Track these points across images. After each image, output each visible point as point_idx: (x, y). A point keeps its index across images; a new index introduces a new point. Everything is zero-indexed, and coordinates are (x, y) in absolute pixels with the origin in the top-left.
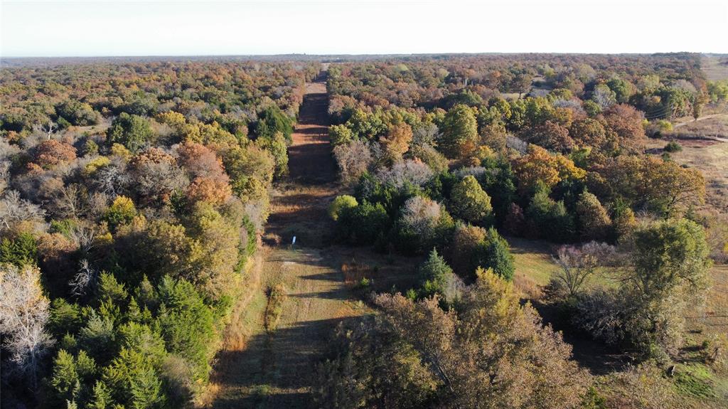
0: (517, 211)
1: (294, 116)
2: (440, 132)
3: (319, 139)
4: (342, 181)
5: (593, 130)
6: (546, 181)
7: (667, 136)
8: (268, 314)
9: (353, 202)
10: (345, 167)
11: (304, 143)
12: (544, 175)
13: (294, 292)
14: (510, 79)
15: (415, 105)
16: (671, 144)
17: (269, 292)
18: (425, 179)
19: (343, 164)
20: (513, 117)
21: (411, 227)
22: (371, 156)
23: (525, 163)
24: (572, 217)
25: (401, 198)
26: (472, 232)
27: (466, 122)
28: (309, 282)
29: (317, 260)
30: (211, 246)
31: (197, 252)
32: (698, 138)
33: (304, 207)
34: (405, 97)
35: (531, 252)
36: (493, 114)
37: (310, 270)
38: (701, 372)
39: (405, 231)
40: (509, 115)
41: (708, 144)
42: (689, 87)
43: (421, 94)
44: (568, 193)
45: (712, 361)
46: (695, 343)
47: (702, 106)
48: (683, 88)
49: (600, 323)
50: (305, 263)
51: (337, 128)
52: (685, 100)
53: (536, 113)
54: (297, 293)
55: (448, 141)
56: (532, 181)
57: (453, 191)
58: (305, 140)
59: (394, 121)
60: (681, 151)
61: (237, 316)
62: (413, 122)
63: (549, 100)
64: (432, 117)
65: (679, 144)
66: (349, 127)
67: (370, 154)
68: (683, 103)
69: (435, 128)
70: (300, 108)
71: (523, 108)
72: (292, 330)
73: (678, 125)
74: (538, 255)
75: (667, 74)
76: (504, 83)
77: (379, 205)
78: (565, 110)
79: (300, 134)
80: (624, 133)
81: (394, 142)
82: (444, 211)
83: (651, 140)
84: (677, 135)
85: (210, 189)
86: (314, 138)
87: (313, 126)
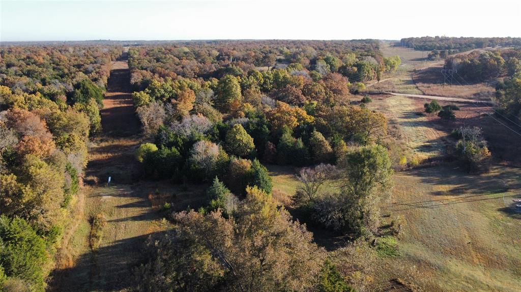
0: (272, 147)
1: (104, 86)
2: (215, 95)
3: (125, 102)
4: (145, 133)
5: (317, 90)
6: (289, 126)
7: (363, 93)
8: (91, 237)
9: (154, 148)
10: (146, 122)
11: (113, 106)
12: (287, 121)
13: (112, 219)
14: (261, 56)
15: (196, 76)
16: (365, 97)
17: (92, 221)
18: (207, 128)
19: (145, 120)
20: (265, 83)
21: (199, 163)
22: (166, 114)
23: (275, 114)
24: (307, 148)
25: (190, 143)
26: (242, 163)
27: (233, 87)
28: (123, 210)
29: (129, 193)
30: (40, 189)
31: (28, 194)
32: (380, 94)
33: (116, 154)
34: (188, 70)
35: (282, 174)
36: (251, 81)
37: (124, 201)
38: (391, 241)
39: (194, 166)
40: (262, 81)
41: (387, 97)
42: (373, 61)
43: (200, 68)
44: (304, 133)
45: (397, 233)
46: (387, 223)
47: (381, 73)
48: (370, 61)
49: (329, 216)
50: (120, 196)
51: (138, 94)
52: (371, 69)
53: (280, 80)
54: (114, 219)
55: (221, 101)
56: (280, 125)
57: (227, 136)
58: (114, 104)
59: (181, 88)
60: (371, 102)
61: (66, 241)
62: (195, 88)
63: (288, 71)
64: (209, 84)
65: (370, 97)
66: (147, 93)
67: (164, 112)
68: (370, 71)
69: (211, 92)
70: (108, 80)
71: (271, 77)
72: (112, 247)
73: (368, 85)
74: (287, 176)
75: (360, 53)
76: (257, 60)
77: (174, 149)
78: (298, 77)
79: (109, 100)
80: (336, 92)
81: (182, 103)
82: (221, 150)
83: (353, 96)
84: (368, 92)
85: (37, 144)
86: (121, 102)
87: (119, 93)
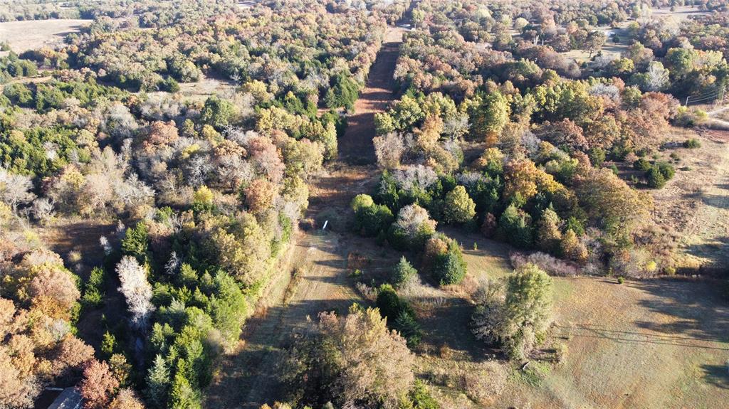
1: (362, 79)
6: (523, 193)
8: (288, 290)
9: (369, 202)
10: (380, 155)
11: (365, 111)
12: (523, 188)
13: (310, 275)
16: (692, 139)
17: (294, 273)
18: (429, 183)
21: (402, 229)
22: (404, 146)
24: (532, 229)
26: (438, 243)
28: (322, 267)
30: (248, 251)
31: (239, 255)
33: (341, 192)
37: (326, 256)
39: (398, 232)
40: (543, 102)
43: (485, 57)
44: (537, 206)
45: (557, 361)
50: (322, 249)
51: (380, 116)
53: (570, 100)
58: (367, 108)
60: (698, 147)
61: (267, 291)
65: (706, 135)
66: (392, 115)
67: (402, 144)
70: (372, 66)
71: (558, 95)
74: (496, 258)
76: (578, 39)
77: (384, 208)
78: (597, 99)
79: (363, 101)
80: (640, 131)
81: (425, 134)
85: (262, 190)
86: (375, 106)
87: (378, 90)
